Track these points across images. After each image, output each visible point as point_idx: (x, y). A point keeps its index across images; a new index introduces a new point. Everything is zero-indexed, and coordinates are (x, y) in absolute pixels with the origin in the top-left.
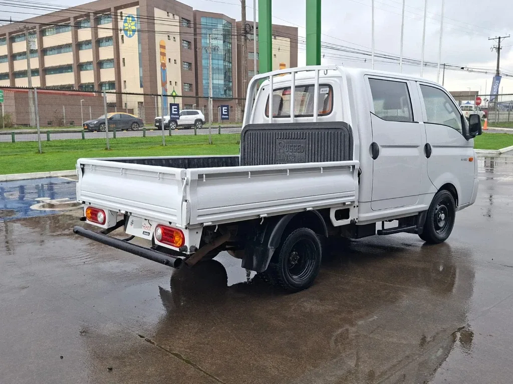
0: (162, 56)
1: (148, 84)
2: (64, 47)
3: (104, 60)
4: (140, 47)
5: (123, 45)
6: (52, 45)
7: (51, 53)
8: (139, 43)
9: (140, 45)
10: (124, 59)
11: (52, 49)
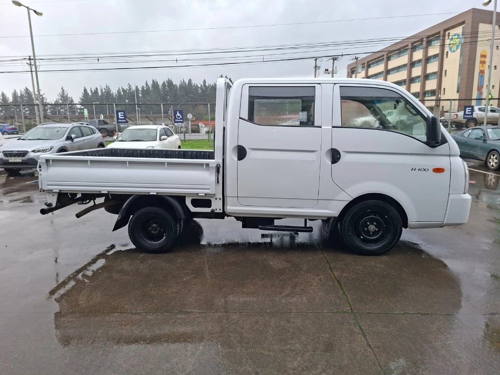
0: (482, 65)
1: (463, 90)
2: (402, 67)
3: (430, 74)
4: (461, 59)
5: (447, 59)
6: (394, 67)
7: (392, 72)
8: (461, 56)
9: (461, 57)
10: (446, 70)
11: (394, 69)
